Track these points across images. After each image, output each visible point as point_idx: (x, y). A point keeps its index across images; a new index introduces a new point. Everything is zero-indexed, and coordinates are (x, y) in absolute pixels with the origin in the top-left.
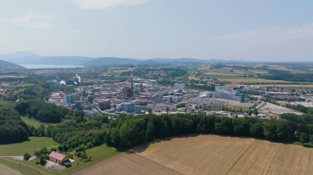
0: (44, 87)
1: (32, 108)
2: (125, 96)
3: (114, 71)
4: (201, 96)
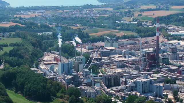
0: (34, 45)
1: (20, 80)
2: (145, 66)
3: (145, 14)
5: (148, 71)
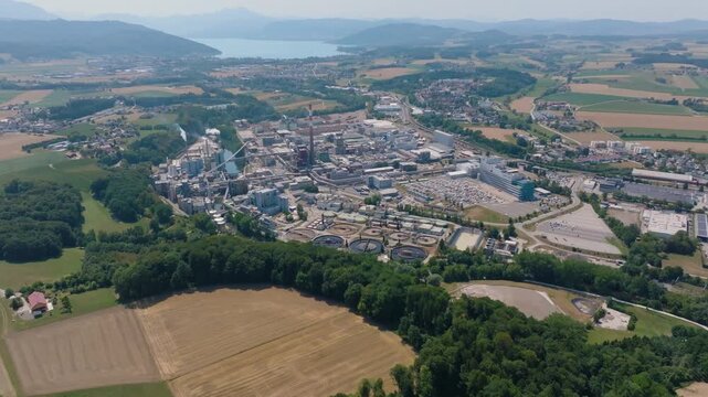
4: (451, 174)
5: (296, 171)
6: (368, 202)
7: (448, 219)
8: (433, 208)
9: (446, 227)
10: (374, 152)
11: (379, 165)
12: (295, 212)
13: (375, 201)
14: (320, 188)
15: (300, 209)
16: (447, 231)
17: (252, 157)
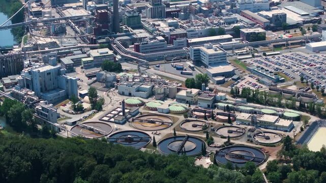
4: (314, 45)
5: (93, 41)
6: (190, 84)
7: (302, 108)
8: (281, 93)
9: (298, 119)
10: (206, 14)
11: (212, 33)
12: (87, 98)
13: (200, 83)
14: (125, 66)
15: (92, 94)
16: (299, 125)
17: (35, 23)
